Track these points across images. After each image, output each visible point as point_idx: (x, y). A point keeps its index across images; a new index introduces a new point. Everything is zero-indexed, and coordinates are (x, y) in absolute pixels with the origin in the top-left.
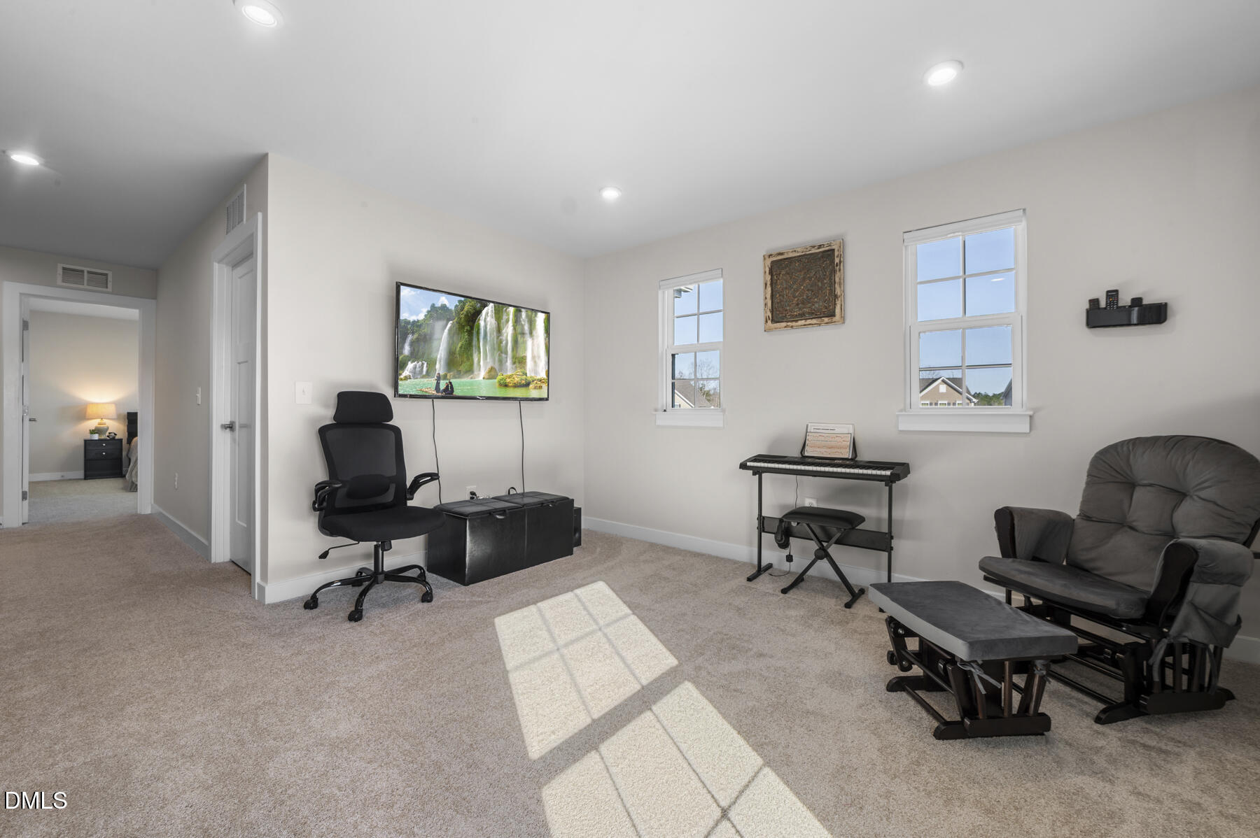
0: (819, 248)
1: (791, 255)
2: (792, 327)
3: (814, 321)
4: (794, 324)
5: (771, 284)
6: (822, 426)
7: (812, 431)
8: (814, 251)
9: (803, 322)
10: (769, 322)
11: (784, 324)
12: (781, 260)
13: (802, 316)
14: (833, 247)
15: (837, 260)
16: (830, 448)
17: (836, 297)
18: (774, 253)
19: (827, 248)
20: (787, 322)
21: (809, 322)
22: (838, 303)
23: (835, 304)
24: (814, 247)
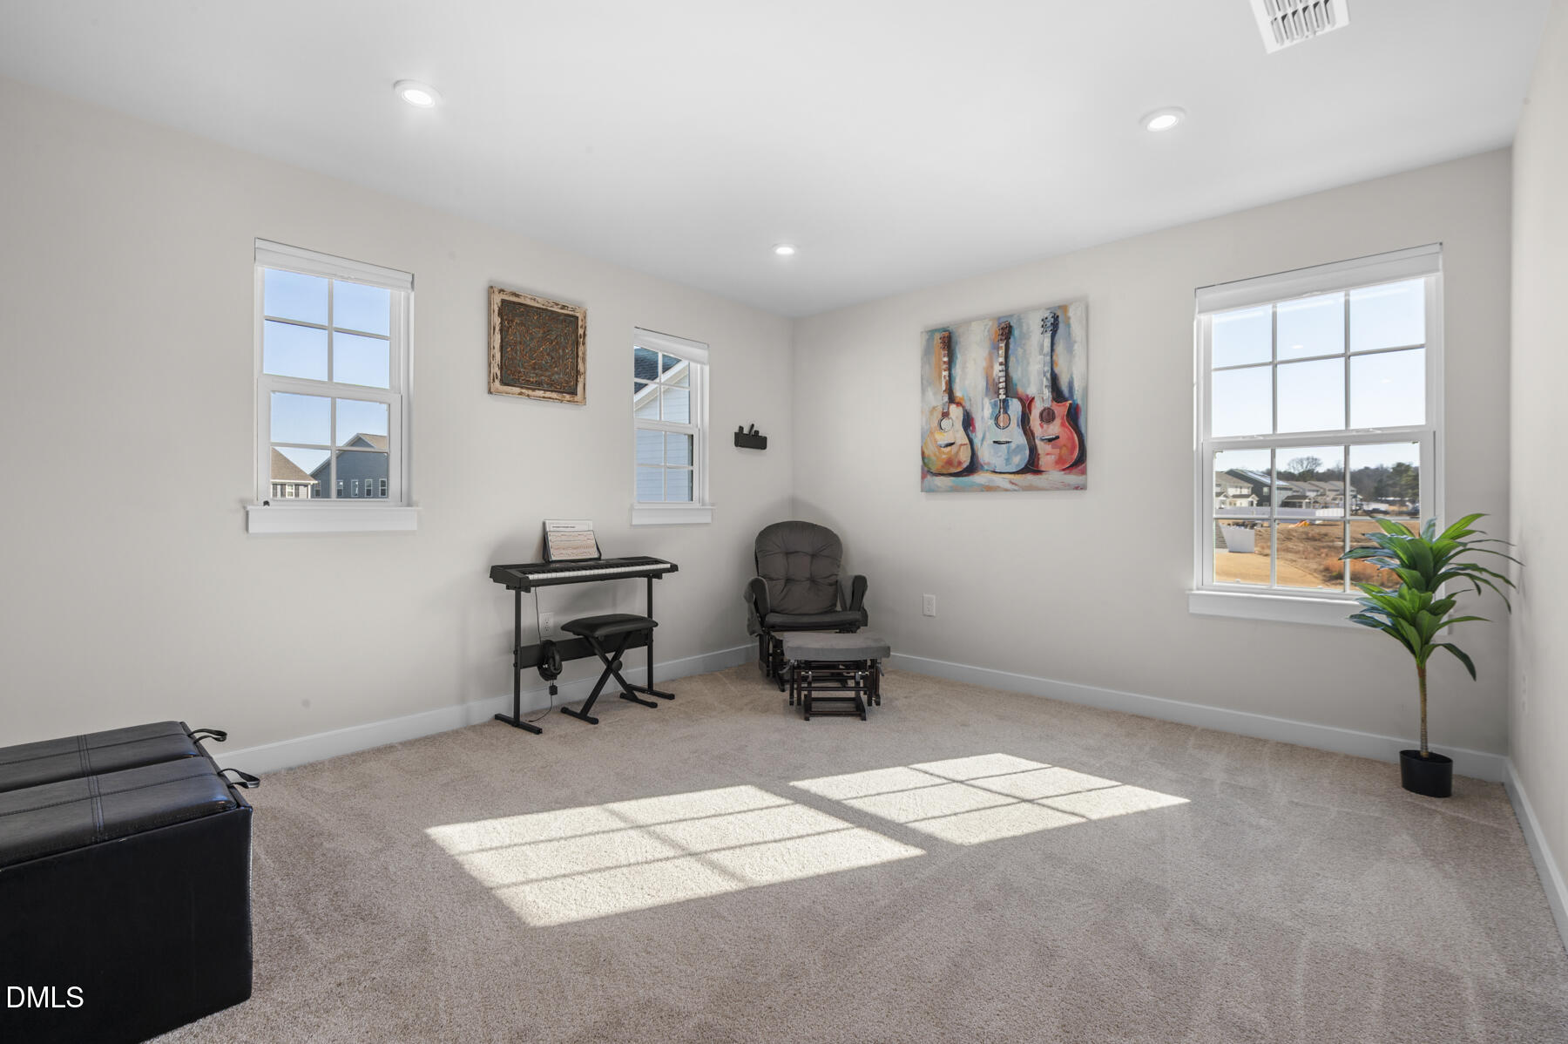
0: (562, 309)
1: (529, 302)
2: (528, 396)
3: (554, 395)
4: (530, 392)
5: (501, 330)
6: (562, 523)
7: (552, 529)
8: (556, 309)
9: (540, 393)
10: (497, 382)
11: (517, 390)
12: (514, 303)
13: (538, 385)
14: (577, 315)
15: (581, 331)
16: (575, 549)
17: (578, 372)
18: (508, 289)
19: (571, 313)
20: (522, 388)
21: (548, 394)
22: (581, 380)
23: (577, 381)
24: (557, 304)
